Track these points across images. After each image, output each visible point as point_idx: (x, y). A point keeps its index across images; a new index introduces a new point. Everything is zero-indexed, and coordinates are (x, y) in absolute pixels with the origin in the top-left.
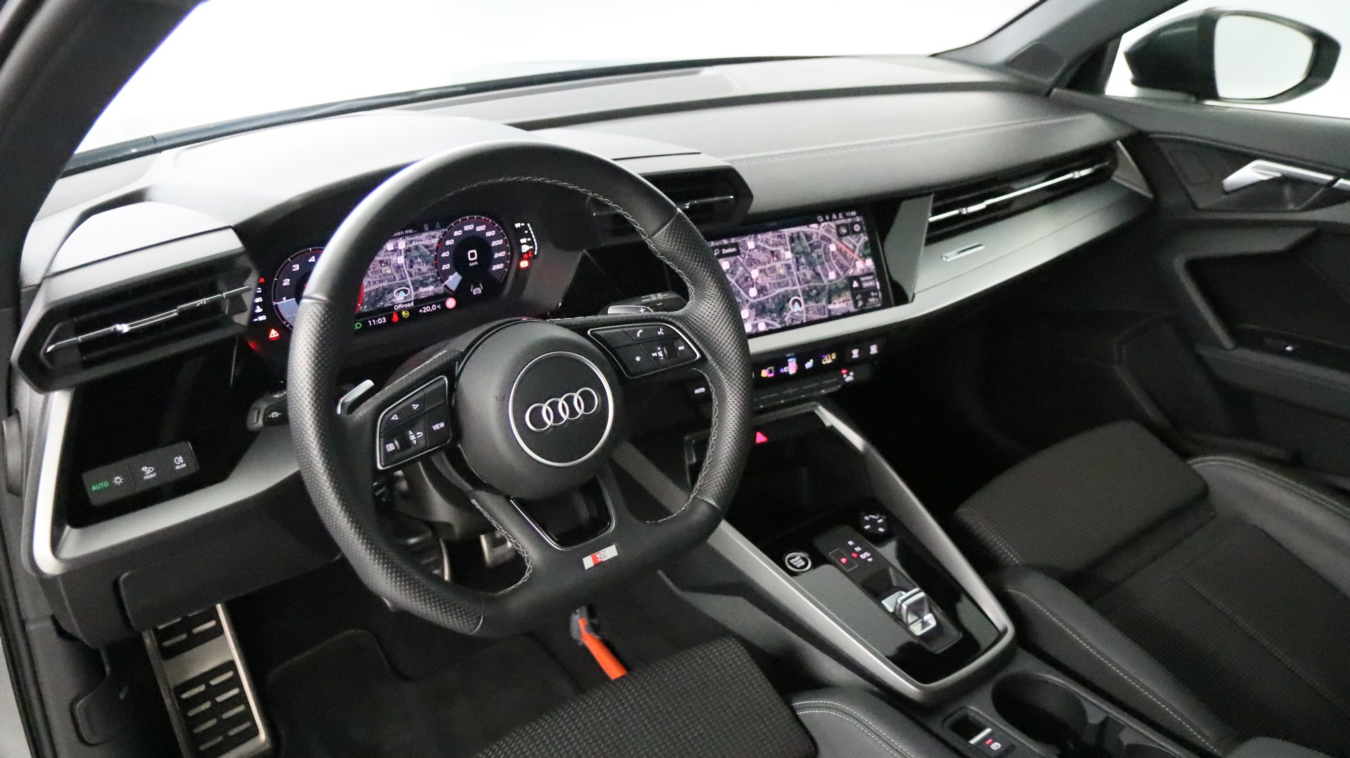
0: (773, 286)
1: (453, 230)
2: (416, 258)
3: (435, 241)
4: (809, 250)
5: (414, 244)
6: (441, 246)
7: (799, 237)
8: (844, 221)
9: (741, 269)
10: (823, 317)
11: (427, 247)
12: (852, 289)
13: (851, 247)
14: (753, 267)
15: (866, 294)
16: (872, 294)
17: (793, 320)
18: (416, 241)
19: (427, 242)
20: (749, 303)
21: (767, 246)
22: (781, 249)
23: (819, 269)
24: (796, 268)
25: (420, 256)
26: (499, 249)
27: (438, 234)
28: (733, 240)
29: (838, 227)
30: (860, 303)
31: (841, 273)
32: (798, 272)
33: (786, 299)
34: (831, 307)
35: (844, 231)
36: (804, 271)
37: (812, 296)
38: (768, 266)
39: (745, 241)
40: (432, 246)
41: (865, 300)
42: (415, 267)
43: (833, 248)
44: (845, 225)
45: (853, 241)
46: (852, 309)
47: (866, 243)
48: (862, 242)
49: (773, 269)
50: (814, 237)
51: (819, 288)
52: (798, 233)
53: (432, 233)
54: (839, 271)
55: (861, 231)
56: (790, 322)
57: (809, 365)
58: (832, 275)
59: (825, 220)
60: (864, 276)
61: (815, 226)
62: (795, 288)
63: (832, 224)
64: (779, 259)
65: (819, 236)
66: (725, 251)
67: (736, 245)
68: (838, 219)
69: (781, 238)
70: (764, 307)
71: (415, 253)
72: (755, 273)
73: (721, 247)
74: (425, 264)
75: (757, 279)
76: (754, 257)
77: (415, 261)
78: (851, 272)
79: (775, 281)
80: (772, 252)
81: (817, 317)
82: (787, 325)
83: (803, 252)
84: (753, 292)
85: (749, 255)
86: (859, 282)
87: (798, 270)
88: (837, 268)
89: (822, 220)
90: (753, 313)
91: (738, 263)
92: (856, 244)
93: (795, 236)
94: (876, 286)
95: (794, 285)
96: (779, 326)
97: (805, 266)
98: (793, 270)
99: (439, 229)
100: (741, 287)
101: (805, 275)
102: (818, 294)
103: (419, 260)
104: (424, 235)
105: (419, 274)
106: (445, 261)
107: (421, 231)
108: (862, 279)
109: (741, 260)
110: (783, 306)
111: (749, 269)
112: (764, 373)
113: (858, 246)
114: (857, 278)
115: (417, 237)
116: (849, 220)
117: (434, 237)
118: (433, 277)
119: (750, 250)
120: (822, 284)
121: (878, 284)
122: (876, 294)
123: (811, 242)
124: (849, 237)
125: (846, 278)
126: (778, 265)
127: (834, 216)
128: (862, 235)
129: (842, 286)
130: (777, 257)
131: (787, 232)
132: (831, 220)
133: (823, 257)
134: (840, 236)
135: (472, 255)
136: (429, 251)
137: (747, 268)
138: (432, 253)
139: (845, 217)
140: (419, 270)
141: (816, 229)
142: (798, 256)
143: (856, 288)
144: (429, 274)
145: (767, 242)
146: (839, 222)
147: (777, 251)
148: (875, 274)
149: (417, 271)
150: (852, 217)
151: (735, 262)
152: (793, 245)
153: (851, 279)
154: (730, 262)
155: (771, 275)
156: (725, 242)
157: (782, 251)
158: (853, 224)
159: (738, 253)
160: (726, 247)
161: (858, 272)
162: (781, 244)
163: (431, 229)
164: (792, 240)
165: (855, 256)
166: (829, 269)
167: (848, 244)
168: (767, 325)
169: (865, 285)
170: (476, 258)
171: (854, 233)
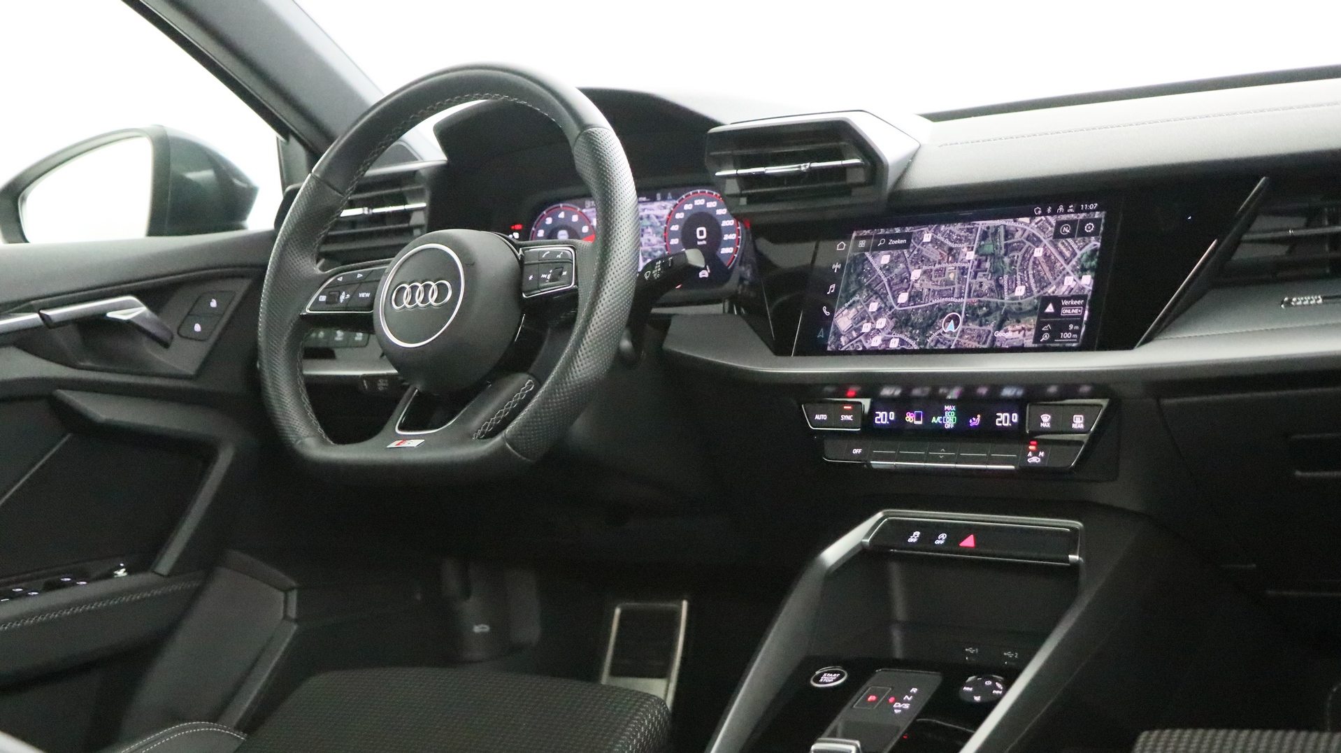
0: (931, 294)
1: (683, 202)
2: (647, 228)
3: (666, 212)
4: (1003, 252)
5: (646, 212)
6: (671, 219)
7: (996, 232)
8: (1073, 216)
9: (902, 266)
10: (981, 346)
11: (657, 217)
12: (1042, 314)
13: (1068, 254)
14: (917, 266)
15: (1059, 325)
16: (1071, 327)
17: (938, 341)
18: (648, 209)
19: (659, 213)
20: (893, 310)
21: (947, 242)
22: (964, 247)
23: (1005, 280)
24: (973, 274)
25: (651, 226)
26: (729, 230)
27: (669, 205)
28: (908, 230)
29: (1059, 224)
30: (1046, 337)
31: (1035, 290)
32: (974, 281)
33: (940, 314)
34: (1000, 334)
35: (1066, 230)
36: (983, 279)
37: (978, 316)
38: (937, 266)
39: (922, 231)
40: (662, 217)
41: (1055, 334)
42: (646, 236)
43: (1038, 253)
44: (1072, 223)
45: (1075, 247)
46: (1029, 343)
47: (1094, 251)
48: (1088, 248)
49: (942, 272)
50: (1018, 235)
51: (993, 305)
52: (997, 228)
53: (664, 203)
54: (1033, 286)
55: (1095, 233)
56: (932, 344)
57: (976, 421)
58: (1020, 291)
59: (1044, 213)
60: (1068, 298)
61: (1026, 220)
62: (959, 300)
63: (1052, 220)
64: (955, 260)
65: (1026, 235)
66: (892, 242)
67: (910, 234)
68: (1066, 212)
69: (971, 232)
70: (908, 319)
71: (646, 222)
72: (916, 274)
73: (888, 237)
74: (654, 235)
75: (916, 281)
76: (924, 253)
77: (646, 231)
78: (1050, 291)
79: (938, 288)
80: (951, 249)
81: (974, 345)
82: (928, 347)
83: (993, 255)
84: (903, 298)
85: (918, 250)
86: (1058, 306)
87: (975, 277)
88: (1032, 281)
89: (1040, 212)
90: (892, 324)
91: (902, 259)
92: (1077, 251)
93: (991, 231)
94: (1082, 317)
95: (960, 297)
96: (916, 347)
97: (987, 273)
98: (968, 277)
99: (670, 200)
100: (891, 289)
101: (981, 286)
102: (988, 314)
103: (650, 230)
104: (656, 205)
105: (649, 245)
106: (674, 235)
107: (653, 199)
108: (1065, 302)
109: (907, 255)
110: (934, 322)
111: (911, 267)
112: (910, 418)
113: (1079, 253)
114: (1057, 301)
115: (649, 206)
116: (1082, 216)
117: (665, 208)
118: (661, 250)
119: (923, 244)
120: (999, 301)
121: (1087, 313)
122: (1077, 328)
123: (1009, 242)
124: (1070, 240)
125: (1038, 298)
126: (950, 267)
127: (1061, 208)
128: (1093, 238)
129: (1029, 308)
130: (954, 256)
131: (981, 225)
132: (1054, 213)
133: (1018, 264)
134: (1057, 235)
135: (701, 233)
136: (660, 222)
137: (909, 266)
138: (662, 224)
139: (1078, 211)
140: (649, 240)
141: (1026, 224)
142: (984, 258)
143: (1050, 314)
144: (658, 247)
145: (949, 237)
146: (1064, 217)
147: (957, 249)
148: (1089, 298)
149: (647, 242)
150: (1088, 211)
151: (898, 257)
152: (983, 243)
153: (1045, 300)
154: (892, 255)
155: (935, 279)
156: (898, 230)
157: (965, 249)
158: (1084, 222)
159: (906, 246)
160: (895, 237)
161: (1062, 291)
162: (967, 240)
163: (664, 198)
164: (984, 236)
165: (1068, 268)
166: (1019, 282)
167: (1064, 250)
168: (902, 342)
169: (1065, 312)
170: (704, 236)
171: (1083, 234)
